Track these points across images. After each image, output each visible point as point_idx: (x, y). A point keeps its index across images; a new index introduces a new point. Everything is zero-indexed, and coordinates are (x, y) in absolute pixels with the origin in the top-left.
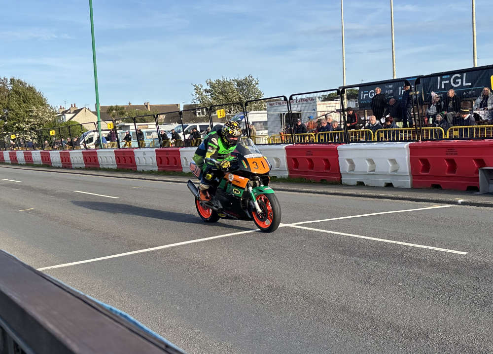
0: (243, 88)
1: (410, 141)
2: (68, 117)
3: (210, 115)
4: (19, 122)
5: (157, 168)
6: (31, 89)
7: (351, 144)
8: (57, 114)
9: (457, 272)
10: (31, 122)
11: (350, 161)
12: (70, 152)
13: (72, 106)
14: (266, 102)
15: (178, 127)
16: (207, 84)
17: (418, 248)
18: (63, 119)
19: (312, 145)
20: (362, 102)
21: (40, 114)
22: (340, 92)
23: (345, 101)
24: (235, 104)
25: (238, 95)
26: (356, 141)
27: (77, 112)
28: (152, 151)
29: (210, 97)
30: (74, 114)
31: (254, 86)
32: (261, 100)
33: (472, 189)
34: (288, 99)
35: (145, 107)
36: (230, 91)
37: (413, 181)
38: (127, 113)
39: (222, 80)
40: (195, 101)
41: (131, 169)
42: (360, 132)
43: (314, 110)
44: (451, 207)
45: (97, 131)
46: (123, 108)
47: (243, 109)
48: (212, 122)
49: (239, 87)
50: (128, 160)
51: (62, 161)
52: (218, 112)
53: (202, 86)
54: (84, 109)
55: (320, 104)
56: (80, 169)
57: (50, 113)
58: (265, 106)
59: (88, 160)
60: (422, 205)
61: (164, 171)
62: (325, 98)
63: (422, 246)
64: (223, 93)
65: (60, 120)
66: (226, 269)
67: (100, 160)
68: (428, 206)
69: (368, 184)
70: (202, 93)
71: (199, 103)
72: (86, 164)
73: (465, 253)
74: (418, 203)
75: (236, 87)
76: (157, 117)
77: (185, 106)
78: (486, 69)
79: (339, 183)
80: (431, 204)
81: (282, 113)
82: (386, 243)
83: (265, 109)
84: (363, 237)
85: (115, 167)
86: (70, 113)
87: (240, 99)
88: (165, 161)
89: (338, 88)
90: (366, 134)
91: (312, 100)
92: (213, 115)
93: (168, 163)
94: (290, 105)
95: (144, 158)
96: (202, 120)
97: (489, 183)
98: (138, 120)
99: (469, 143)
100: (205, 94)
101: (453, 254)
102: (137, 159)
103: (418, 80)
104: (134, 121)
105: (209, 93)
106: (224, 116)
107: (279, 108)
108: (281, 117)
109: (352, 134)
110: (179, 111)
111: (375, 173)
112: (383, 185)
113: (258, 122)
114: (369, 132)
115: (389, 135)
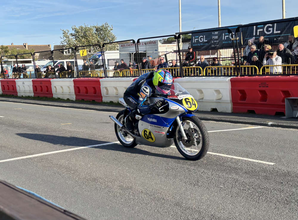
0: (100, 33)
1: (231, 76)
3: (75, 53)
5: (33, 94)
7: (184, 78)
14: (119, 44)
15: (49, 63)
16: (73, 29)
17: (236, 159)
20: (193, 45)
22: (177, 38)
23: (181, 44)
24: (94, 45)
26: (189, 76)
28: (30, 81)
29: (74, 39)
31: (109, 32)
32: (115, 42)
33: (279, 115)
34: (136, 42)
35: (24, 47)
36: (91, 35)
37: (233, 107)
38: (10, 52)
39: (84, 27)
40: (63, 42)
41: (13, 95)
42: (191, 68)
43: (156, 50)
44: (262, 128)
46: (7, 47)
47: (101, 49)
48: (76, 59)
49: (98, 32)
50: (11, 88)
52: (81, 52)
53: (68, 31)
55: (160, 46)
58: (118, 47)
60: (239, 126)
61: (39, 97)
62: (164, 41)
63: (239, 158)
64: (85, 36)
66: (87, 172)
68: (245, 127)
70: (69, 37)
71: (66, 44)
73: (272, 164)
74: (237, 124)
75: (95, 32)
76: (34, 55)
77: (55, 47)
78: (292, 21)
80: (247, 125)
81: (131, 53)
82: (211, 155)
83: (118, 50)
85: (1, 93)
87: (98, 41)
88: (39, 89)
89: (175, 34)
90: (197, 70)
91: (155, 43)
92: (77, 53)
93: (42, 90)
94: (138, 46)
95: (24, 86)
96: (68, 57)
97: (293, 110)
98: (18, 56)
99: (278, 78)
100: (71, 38)
101: (263, 164)
102: (18, 87)
103: (238, 29)
104: (16, 57)
105: (74, 36)
106: (86, 55)
107: (129, 49)
108: (130, 56)
109: (186, 70)
110: (51, 51)
111: (203, 100)
112: (209, 110)
113: (112, 59)
114: (199, 69)
115: (215, 71)
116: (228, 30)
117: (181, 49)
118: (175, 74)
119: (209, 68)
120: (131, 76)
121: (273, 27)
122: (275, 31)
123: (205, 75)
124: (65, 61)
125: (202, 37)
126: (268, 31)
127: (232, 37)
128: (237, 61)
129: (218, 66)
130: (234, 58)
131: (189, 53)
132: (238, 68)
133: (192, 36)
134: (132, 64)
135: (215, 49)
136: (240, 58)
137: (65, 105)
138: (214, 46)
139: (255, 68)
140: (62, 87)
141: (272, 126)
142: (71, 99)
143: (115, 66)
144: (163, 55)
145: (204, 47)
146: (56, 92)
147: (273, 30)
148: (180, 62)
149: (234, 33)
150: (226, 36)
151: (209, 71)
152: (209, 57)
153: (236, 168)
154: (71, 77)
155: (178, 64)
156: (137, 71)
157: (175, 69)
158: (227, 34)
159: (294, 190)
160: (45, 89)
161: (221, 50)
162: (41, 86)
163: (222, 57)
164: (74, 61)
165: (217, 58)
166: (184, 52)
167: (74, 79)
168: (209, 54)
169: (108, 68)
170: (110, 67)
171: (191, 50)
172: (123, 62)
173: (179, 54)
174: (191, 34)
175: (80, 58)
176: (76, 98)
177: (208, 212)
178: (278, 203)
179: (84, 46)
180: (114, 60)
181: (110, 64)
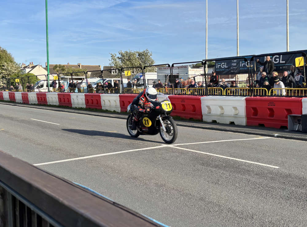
0: (142, 57)
1: (246, 96)
3: (121, 73)
5: (85, 106)
6: (4, 51)
7: (209, 96)
8: (20, 68)
9: (272, 179)
10: (3, 73)
11: (208, 107)
12: (28, 93)
14: (157, 67)
15: (99, 80)
16: (119, 54)
17: (249, 163)
18: (24, 72)
19: (185, 96)
20: (217, 70)
22: (204, 64)
23: (207, 69)
24: (136, 68)
25: (139, 61)
26: (212, 95)
28: (83, 95)
29: (121, 62)
32: (153, 66)
33: (283, 128)
34: (171, 66)
35: (78, 66)
37: (247, 121)
38: (66, 70)
41: (68, 106)
42: (214, 89)
43: (187, 73)
44: (270, 139)
45: (47, 80)
46: (64, 66)
47: (142, 71)
48: (122, 78)
49: (140, 56)
50: (66, 100)
51: (23, 99)
52: (126, 72)
53: (116, 55)
54: (38, 66)
55: (190, 70)
56: (35, 105)
57: (16, 67)
58: (156, 70)
59: (40, 99)
60: (252, 136)
61: (90, 108)
62: (194, 66)
63: (251, 162)
64: (129, 60)
65: (22, 72)
67: (48, 99)
68: (256, 137)
69: (219, 122)
70: (116, 59)
71: (113, 65)
72: (38, 102)
73: (277, 167)
74: (250, 135)
75: (138, 57)
76: (87, 73)
77: (104, 67)
78: (294, 53)
79: (201, 121)
80: (258, 136)
81: (166, 75)
82: (229, 159)
83: (156, 72)
84: (215, 155)
85: (58, 104)
86: (29, 68)
87: (140, 64)
88: (90, 102)
89: (202, 61)
90: (219, 91)
91: (186, 67)
92: (123, 74)
93: (92, 103)
94: (172, 70)
95: (77, 99)
96: (115, 76)
97: (294, 125)
98: (73, 74)
99: (283, 99)
100: (118, 60)
101: (270, 167)
102: (73, 99)
103: (253, 58)
104: (72, 75)
105: (120, 59)
106: (130, 75)
107: (165, 71)
108: (166, 77)
109: (210, 91)
110: (101, 71)
111: (224, 115)
112: (228, 123)
113: (151, 79)
114: (221, 89)
115: (233, 92)
116: (244, 59)
117: (207, 73)
118: (201, 93)
119: (229, 89)
120: (166, 94)
121: (279, 58)
122: (281, 61)
123: (225, 95)
124: (112, 79)
125: (224, 63)
126: (275, 60)
127: (248, 65)
128: (251, 84)
129: (236, 88)
130: (248, 82)
131: (213, 76)
132: (251, 90)
133: (216, 63)
134: (166, 84)
135: (234, 74)
136: (253, 82)
137: (111, 115)
138: (233, 71)
139: (265, 90)
140: (109, 101)
141: (278, 137)
142: (117, 111)
143: (154, 85)
144: (192, 78)
145: (225, 72)
146: (105, 105)
147: (280, 60)
148: (206, 84)
149: (249, 62)
150: (243, 64)
151: (229, 92)
152: (229, 80)
153: (248, 171)
154: (117, 93)
155: (204, 85)
156: (171, 90)
157: (201, 89)
158: (244, 62)
159: (294, 189)
160: (95, 102)
161: (238, 75)
162: (92, 100)
163: (239, 80)
164: (120, 80)
165: (235, 81)
166: (209, 75)
167: (120, 94)
168: (228, 78)
169: (147, 86)
170: (149, 86)
171: (215, 74)
172: (159, 82)
173: (205, 77)
174: (215, 61)
175: (125, 78)
176: (121, 110)
177: (226, 206)
178: (281, 199)
179: (128, 68)
180: (152, 80)
181: (149, 82)
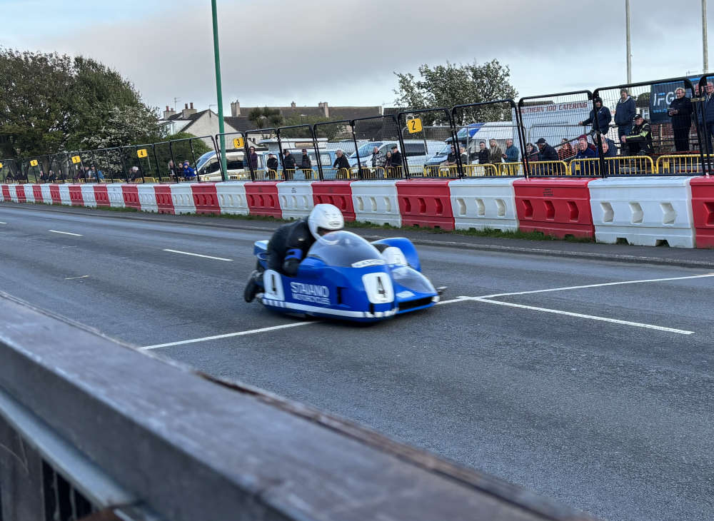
2: (178, 125)
4: (89, 135)
6: (113, 77)
10: (110, 134)
13: (187, 107)
16: (422, 73)
21: (127, 121)
27: (195, 117)
30: (188, 122)
31: (503, 79)
36: (461, 87)
39: (447, 68)
40: (400, 102)
53: (411, 77)
57: (144, 119)
70: (412, 89)
75: (472, 80)
86: (181, 119)
100: (418, 91)
102: (282, 198)
105: (424, 89)
